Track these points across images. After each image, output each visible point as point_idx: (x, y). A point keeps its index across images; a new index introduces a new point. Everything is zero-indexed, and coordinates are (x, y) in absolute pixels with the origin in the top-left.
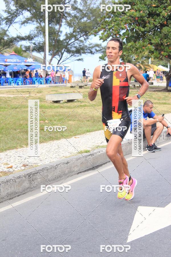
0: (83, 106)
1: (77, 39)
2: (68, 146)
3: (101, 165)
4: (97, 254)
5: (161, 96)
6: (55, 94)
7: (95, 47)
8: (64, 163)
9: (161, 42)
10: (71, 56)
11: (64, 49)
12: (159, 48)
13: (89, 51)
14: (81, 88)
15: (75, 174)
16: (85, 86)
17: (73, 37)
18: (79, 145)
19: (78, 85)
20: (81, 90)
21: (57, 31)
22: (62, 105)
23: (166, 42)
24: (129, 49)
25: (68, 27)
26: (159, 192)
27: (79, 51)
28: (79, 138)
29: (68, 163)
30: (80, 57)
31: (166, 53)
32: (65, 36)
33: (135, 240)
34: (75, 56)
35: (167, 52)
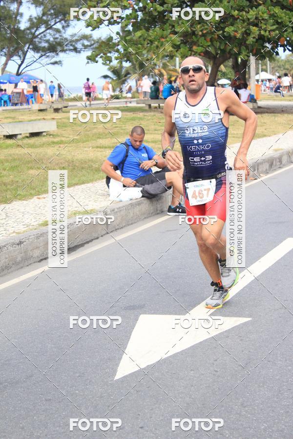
0: (57, 143)
1: (49, 26)
2: (23, 213)
3: (82, 245)
4: (60, 402)
6: (10, 123)
7: (81, 40)
8: (13, 244)
9: (191, 30)
10: (40, 57)
11: (27, 46)
12: (189, 40)
13: (72, 48)
14: (58, 112)
15: (34, 262)
16: (64, 109)
17: (43, 23)
18: (43, 212)
19: (51, 106)
20: (57, 116)
21: (14, 14)
22: (20, 143)
23: (201, 29)
24: (138, 42)
25: (34, 6)
26: (178, 288)
27: (54, 48)
28: (44, 198)
29: (20, 243)
30: (56, 59)
31: (200, 48)
32: (29, 23)
33: (130, 374)
34: (48, 56)
35: (202, 46)
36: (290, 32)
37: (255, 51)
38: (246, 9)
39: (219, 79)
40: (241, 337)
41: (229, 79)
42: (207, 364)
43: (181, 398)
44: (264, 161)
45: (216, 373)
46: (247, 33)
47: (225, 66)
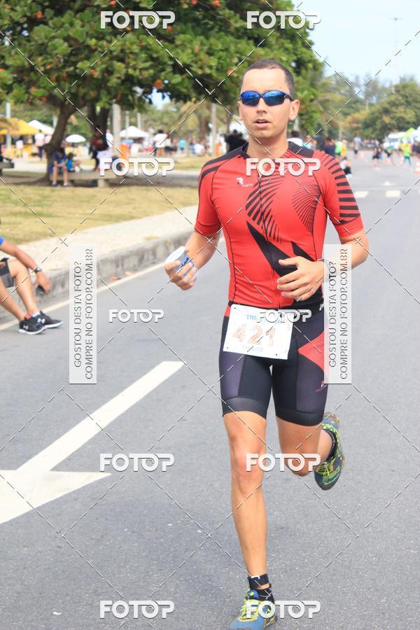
5: (32, 196)
9: (29, 64)
12: (25, 77)
23: (42, 64)
31: (41, 90)
35: (44, 88)
36: (169, 72)
37: (119, 96)
38: (108, 38)
39: (68, 136)
40: (94, 499)
41: (83, 135)
42: (47, 538)
43: (9, 585)
44: (130, 254)
45: (59, 549)
46: (109, 71)
47: (77, 117)
